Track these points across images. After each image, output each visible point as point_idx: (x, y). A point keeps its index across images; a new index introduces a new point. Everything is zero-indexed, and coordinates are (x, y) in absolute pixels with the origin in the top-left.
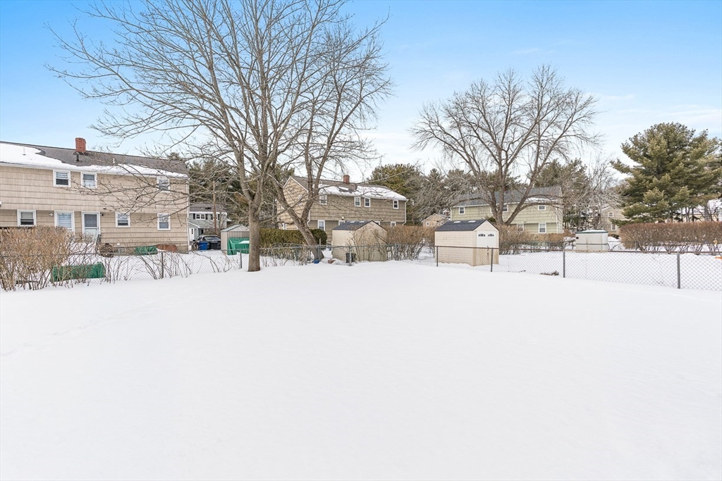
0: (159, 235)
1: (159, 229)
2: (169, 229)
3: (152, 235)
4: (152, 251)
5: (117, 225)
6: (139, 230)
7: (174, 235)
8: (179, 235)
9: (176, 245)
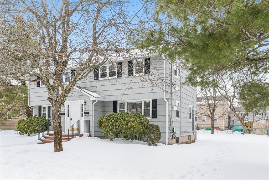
6: (208, 122)
7: (219, 124)
9: (220, 127)
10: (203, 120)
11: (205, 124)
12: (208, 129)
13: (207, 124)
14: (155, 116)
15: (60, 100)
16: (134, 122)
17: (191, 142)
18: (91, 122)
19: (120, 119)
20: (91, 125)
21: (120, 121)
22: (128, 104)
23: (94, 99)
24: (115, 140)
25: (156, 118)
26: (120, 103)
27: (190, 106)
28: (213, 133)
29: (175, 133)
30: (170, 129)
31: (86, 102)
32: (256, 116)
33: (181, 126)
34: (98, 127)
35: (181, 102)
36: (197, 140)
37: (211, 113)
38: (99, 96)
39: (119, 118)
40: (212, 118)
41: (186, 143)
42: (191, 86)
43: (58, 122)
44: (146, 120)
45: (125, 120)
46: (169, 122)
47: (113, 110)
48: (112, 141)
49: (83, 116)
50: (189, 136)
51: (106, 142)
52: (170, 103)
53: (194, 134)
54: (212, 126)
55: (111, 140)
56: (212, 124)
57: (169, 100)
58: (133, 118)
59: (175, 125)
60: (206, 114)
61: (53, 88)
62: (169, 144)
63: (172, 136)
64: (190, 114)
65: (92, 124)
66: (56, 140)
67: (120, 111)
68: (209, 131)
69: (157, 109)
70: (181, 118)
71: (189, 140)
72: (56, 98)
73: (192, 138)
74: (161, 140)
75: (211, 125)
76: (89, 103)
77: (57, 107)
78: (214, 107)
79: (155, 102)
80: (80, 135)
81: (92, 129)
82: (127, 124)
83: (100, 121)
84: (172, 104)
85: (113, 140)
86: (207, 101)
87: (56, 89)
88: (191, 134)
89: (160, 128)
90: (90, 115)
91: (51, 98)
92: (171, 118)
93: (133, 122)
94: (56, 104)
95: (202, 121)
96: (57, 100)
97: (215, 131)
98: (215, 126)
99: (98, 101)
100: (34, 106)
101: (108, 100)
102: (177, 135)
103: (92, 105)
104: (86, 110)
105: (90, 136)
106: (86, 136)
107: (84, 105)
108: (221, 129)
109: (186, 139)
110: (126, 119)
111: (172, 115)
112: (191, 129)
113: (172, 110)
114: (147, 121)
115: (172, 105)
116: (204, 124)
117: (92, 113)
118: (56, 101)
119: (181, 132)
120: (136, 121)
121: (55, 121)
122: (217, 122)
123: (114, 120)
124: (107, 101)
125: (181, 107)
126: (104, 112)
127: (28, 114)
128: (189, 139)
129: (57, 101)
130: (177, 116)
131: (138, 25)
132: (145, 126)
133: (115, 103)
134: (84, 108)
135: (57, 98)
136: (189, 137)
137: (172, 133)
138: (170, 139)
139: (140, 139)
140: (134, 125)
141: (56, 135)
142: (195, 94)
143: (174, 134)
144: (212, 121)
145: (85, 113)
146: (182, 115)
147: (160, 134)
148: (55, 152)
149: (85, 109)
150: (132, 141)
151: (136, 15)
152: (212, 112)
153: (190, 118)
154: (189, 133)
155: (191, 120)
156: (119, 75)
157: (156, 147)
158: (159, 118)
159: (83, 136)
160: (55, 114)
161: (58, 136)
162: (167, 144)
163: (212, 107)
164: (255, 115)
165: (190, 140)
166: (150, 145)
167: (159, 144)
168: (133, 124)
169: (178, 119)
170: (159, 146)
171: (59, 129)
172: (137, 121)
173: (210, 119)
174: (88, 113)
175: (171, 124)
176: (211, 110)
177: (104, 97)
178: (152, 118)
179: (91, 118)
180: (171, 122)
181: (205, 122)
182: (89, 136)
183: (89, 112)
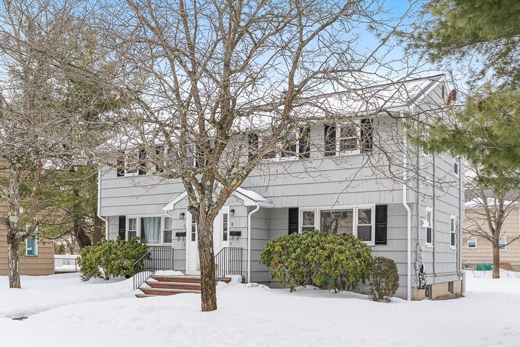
4: (488, 268)
6: (482, 251)
7: (509, 255)
8: (513, 255)
9: (511, 264)
10: (470, 246)
11: (475, 255)
12: (484, 267)
13: (479, 255)
14: (381, 239)
15: (215, 211)
16: (344, 253)
17: (454, 296)
18: (244, 252)
19: (313, 247)
20: (244, 258)
21: (315, 251)
22: (322, 213)
23: (253, 204)
24: (299, 291)
25: (385, 243)
26: (305, 213)
27: (453, 217)
28: (499, 277)
29: (425, 275)
30: (415, 268)
31: (233, 211)
33: (436, 261)
34: (262, 263)
35: (436, 208)
36: (466, 291)
37: (493, 230)
38: (262, 199)
39: (310, 244)
40: (495, 242)
41: (445, 297)
42: (455, 174)
43: (211, 254)
44: (367, 249)
45: (323, 248)
46: (414, 254)
47: (289, 226)
48: (294, 293)
49: (228, 238)
50: (449, 283)
51: (280, 293)
52: (415, 213)
53: (461, 278)
54: (494, 261)
55: (292, 289)
56: (494, 257)
57: (413, 206)
58: (342, 244)
59: (426, 258)
60: (480, 231)
61: (202, 188)
62: (413, 299)
63: (420, 282)
64: (453, 235)
65: (247, 256)
66: (205, 289)
67: (304, 229)
68: (487, 272)
69: (386, 225)
70: (436, 244)
71: (449, 293)
72: (206, 207)
73: (457, 288)
74: (399, 291)
75: (492, 259)
76: (241, 211)
77: (209, 224)
78: (501, 216)
79: (382, 210)
80: (225, 279)
81: (248, 268)
82: (329, 257)
83: (266, 251)
84: (419, 215)
85: (295, 290)
86: (483, 203)
87: (207, 189)
88: (454, 278)
89: (398, 266)
90: (241, 237)
91: (194, 208)
92: (418, 244)
93: (341, 252)
94: (206, 219)
95: (468, 248)
96: (208, 211)
97: (502, 272)
98: (501, 260)
99: (260, 207)
100: (108, 217)
101: (278, 206)
102: (429, 281)
103: (248, 217)
104: (234, 226)
105: (244, 281)
106: (236, 281)
107: (228, 216)
108: (514, 267)
109: (444, 290)
110: (327, 246)
111: (419, 239)
112: (453, 269)
113: (419, 227)
114: (369, 250)
115: (419, 217)
116: (471, 255)
117: (247, 234)
118: (207, 214)
119: (435, 275)
120: (347, 252)
121: (205, 251)
122: (505, 250)
123: (301, 249)
124: (276, 207)
125: (436, 219)
126: (269, 230)
127: (78, 232)
128: (449, 290)
129: (209, 213)
130: (429, 240)
131: (375, 73)
132: (365, 262)
133: (293, 212)
134: (228, 223)
135: (209, 207)
136: (451, 284)
137: (419, 276)
138: (416, 288)
139: (351, 288)
140: (344, 259)
141: (205, 279)
142: (461, 190)
143: (423, 279)
144: (496, 249)
145: (232, 234)
146: (437, 237)
147: (397, 279)
148: (204, 310)
149: (232, 224)
150: (336, 292)
151: (371, 55)
152: (494, 227)
153: (453, 244)
154: (450, 276)
155: (454, 247)
156: (305, 154)
157: (388, 304)
158: (391, 244)
159: (230, 281)
160: (205, 239)
161: (210, 280)
162: (409, 299)
163: (494, 217)
165: (452, 293)
166: (375, 300)
167: (393, 299)
168: (341, 258)
169: (430, 245)
170: (395, 302)
171: (211, 267)
172: (349, 251)
173: (490, 243)
174: (238, 234)
175: (418, 257)
176: (493, 222)
177: (270, 199)
178: (376, 243)
179: (245, 243)
180: (417, 252)
181: (474, 251)
182: (241, 281)
183: (240, 232)
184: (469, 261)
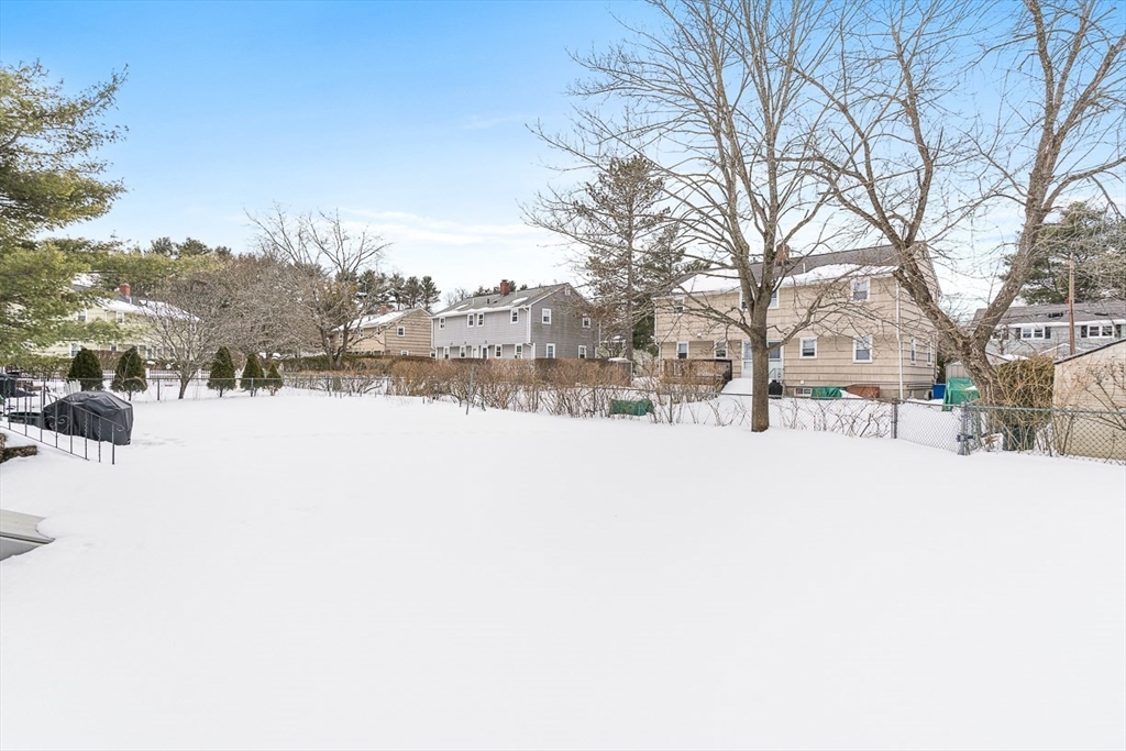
0: (855, 370)
1: (854, 360)
2: (871, 360)
3: (845, 370)
4: (833, 394)
5: (801, 356)
6: (827, 363)
7: (878, 370)
8: (886, 370)
9: (881, 387)
10: (805, 354)
11: (813, 370)
12: (824, 392)
13: (820, 370)
32: (1089, 337)
116: (807, 369)
164: (1084, 336)
181: (812, 363)
184: (802, 382)
